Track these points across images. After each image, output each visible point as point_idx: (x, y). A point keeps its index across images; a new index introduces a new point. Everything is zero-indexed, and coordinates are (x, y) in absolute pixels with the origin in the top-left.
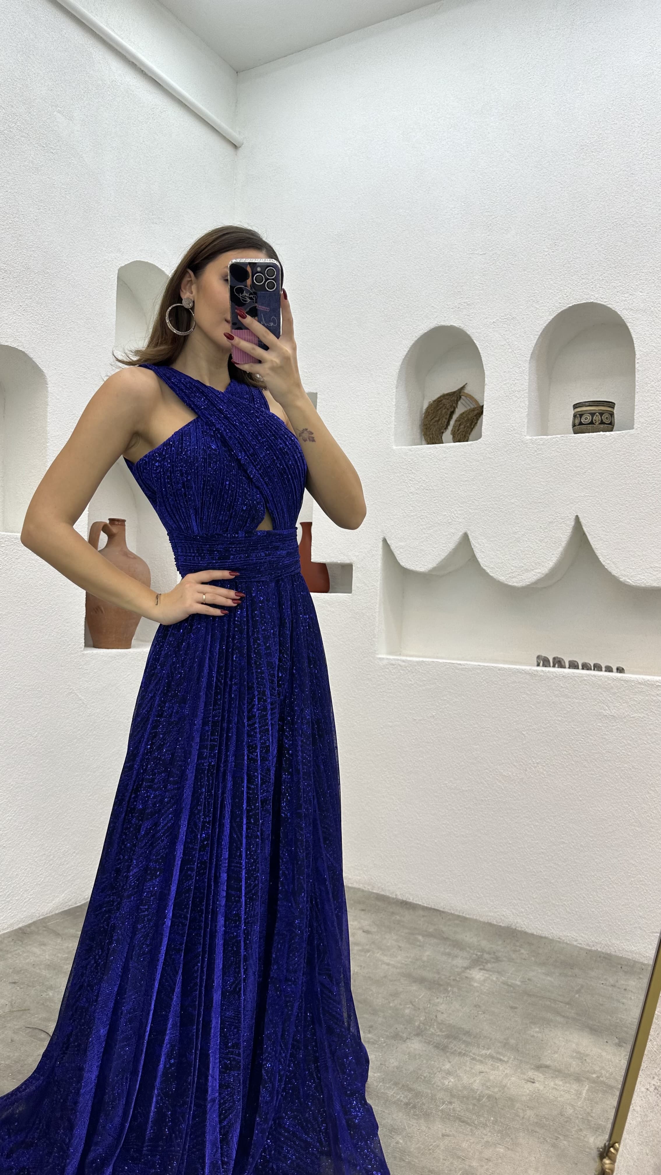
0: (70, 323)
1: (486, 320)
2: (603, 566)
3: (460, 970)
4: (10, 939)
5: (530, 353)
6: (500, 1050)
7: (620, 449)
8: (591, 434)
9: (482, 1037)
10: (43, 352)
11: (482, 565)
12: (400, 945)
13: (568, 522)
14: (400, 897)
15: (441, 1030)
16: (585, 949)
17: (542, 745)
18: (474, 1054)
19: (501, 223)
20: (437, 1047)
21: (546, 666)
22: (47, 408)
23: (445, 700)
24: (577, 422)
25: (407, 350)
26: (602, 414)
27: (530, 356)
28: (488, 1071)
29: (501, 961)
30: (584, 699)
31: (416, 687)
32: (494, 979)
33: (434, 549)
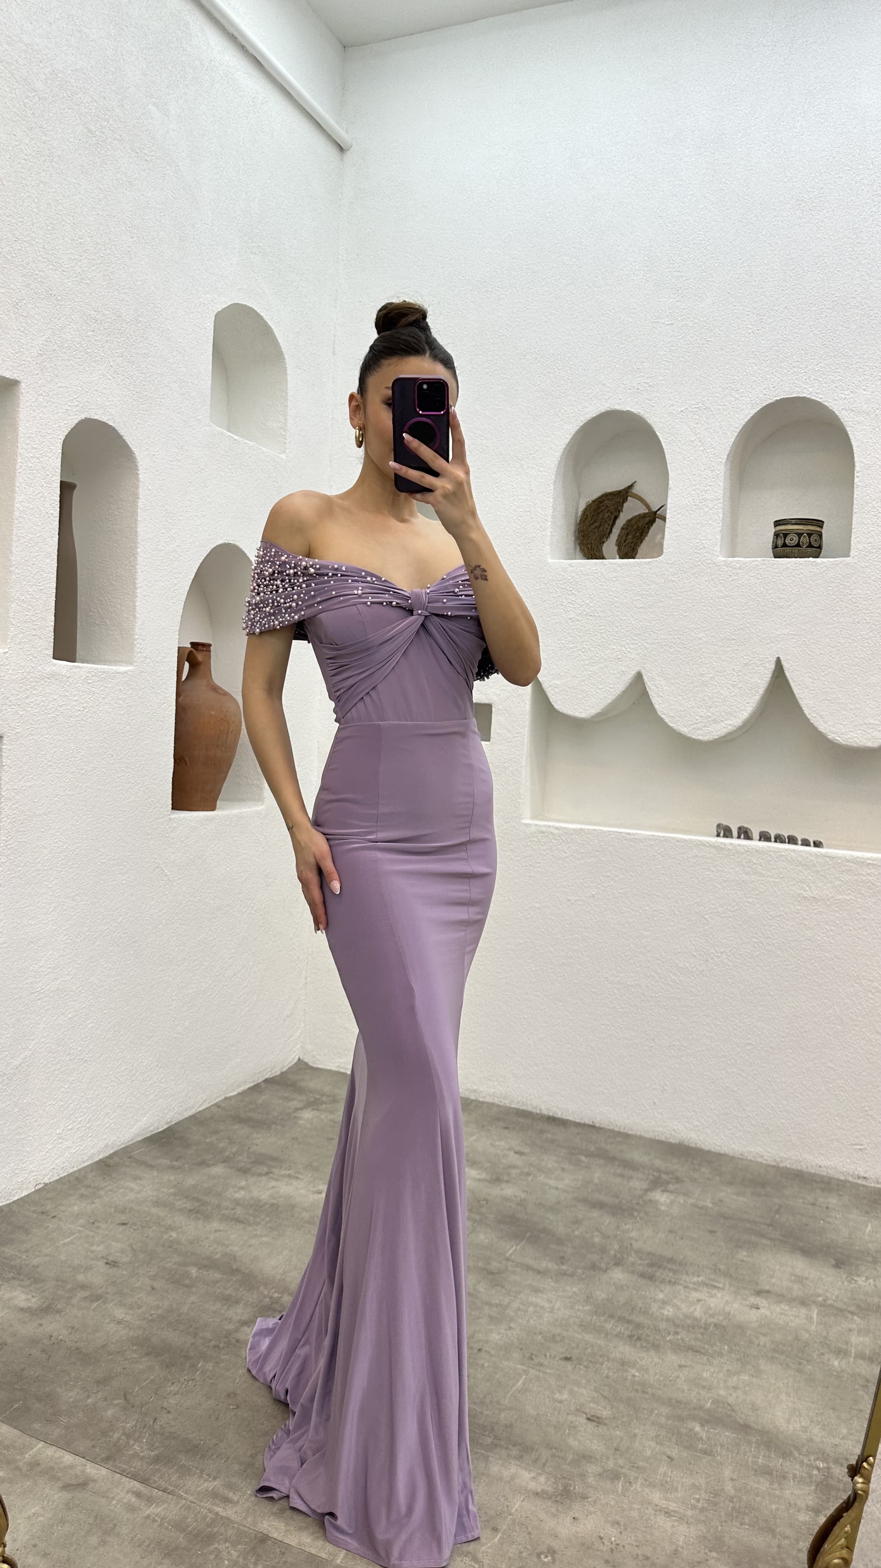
1: (671, 408)
2: (808, 720)
3: (640, 1193)
4: (94, 1173)
5: (726, 454)
6: (712, 1276)
7: (832, 580)
8: (797, 559)
9: (688, 1264)
11: (660, 714)
12: (563, 1166)
13: (767, 665)
15: (641, 1258)
17: (728, 931)
18: (685, 1282)
19: (693, 288)
20: (642, 1275)
21: (729, 838)
22: (137, 502)
23: (609, 876)
24: (780, 542)
25: (570, 437)
26: (810, 535)
27: (726, 457)
28: (707, 1299)
29: (683, 1181)
30: (781, 878)
31: (571, 860)
32: (682, 1201)
33: (598, 691)
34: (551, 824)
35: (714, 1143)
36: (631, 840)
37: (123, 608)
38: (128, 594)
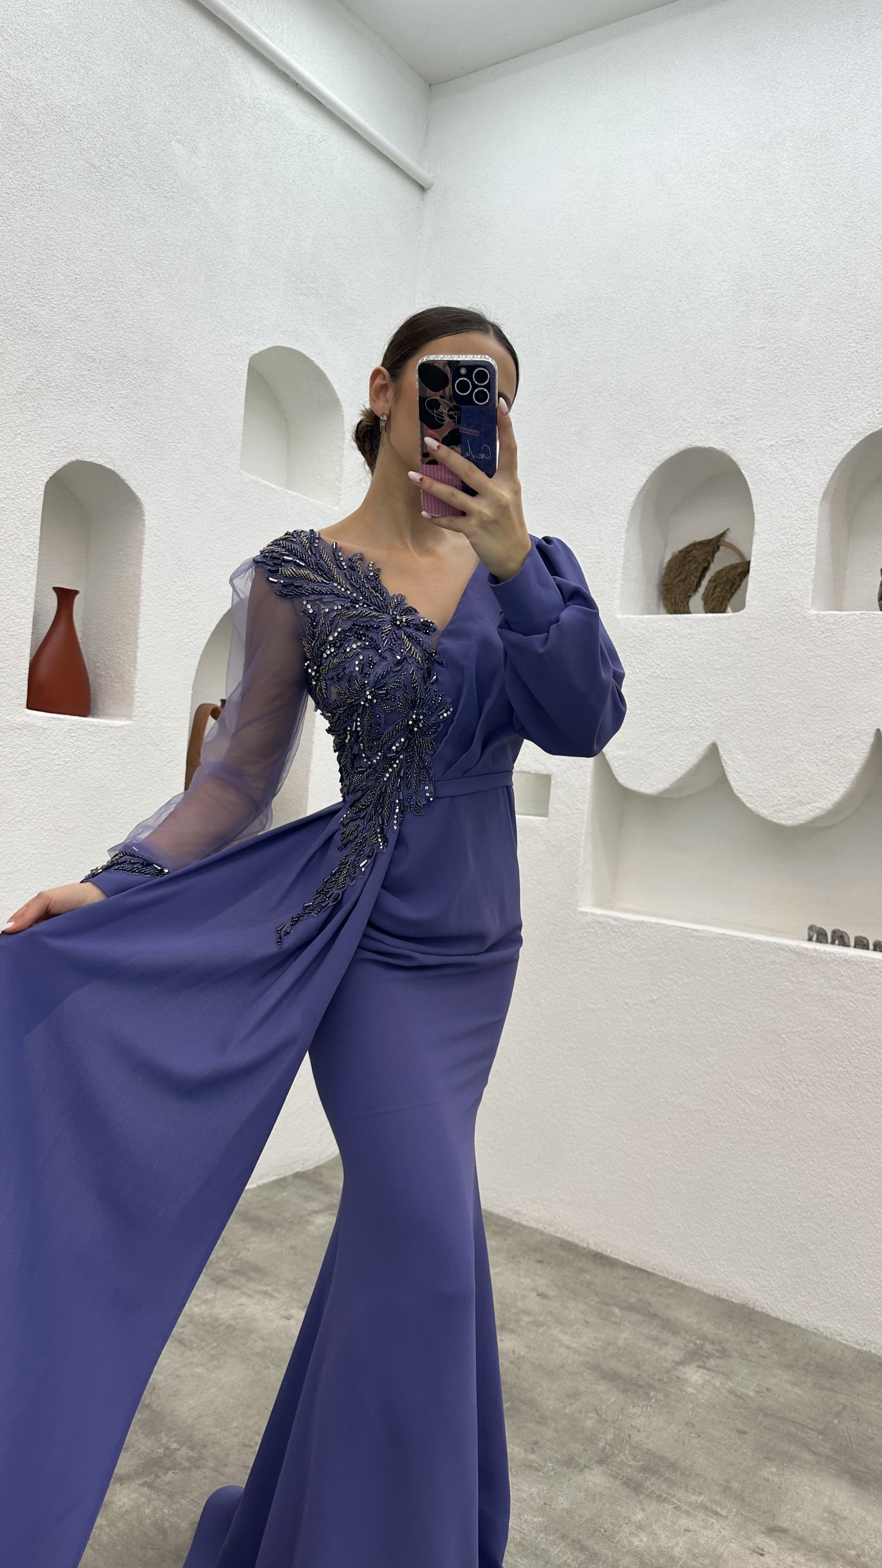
0: (180, 431)
1: (760, 442)
3: (669, 1365)
5: (823, 492)
6: (718, 1498)
9: (693, 1476)
10: (140, 472)
11: (735, 791)
12: (587, 1319)
13: (864, 737)
14: (593, 1247)
15: (634, 1458)
16: (853, 1348)
17: (809, 1055)
18: (679, 1500)
19: (788, 305)
20: (627, 1483)
21: (821, 942)
22: (142, 548)
23: (672, 979)
25: (643, 477)
27: (821, 495)
28: (698, 1529)
29: (730, 1356)
31: (631, 957)
32: (718, 1384)
33: (667, 764)
34: (610, 914)
35: (784, 1310)
36: (698, 938)
37: (124, 659)
38: (131, 644)
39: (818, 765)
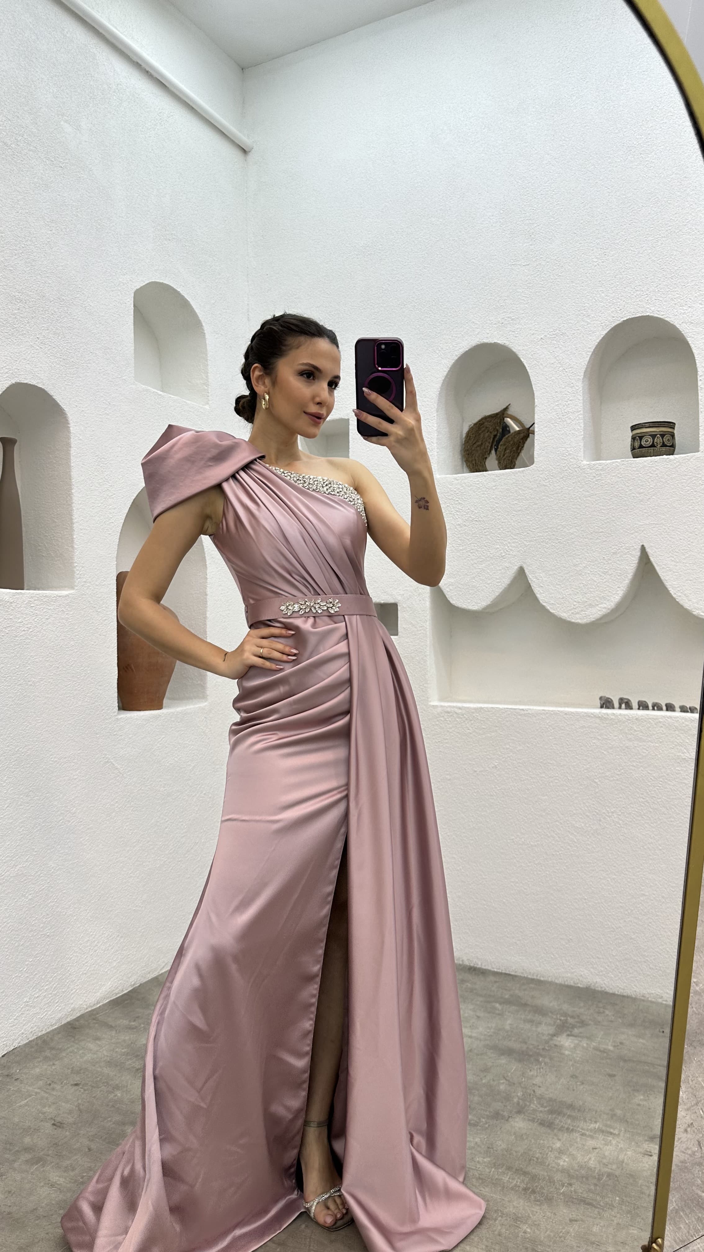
1: (533, 338)
2: (674, 599)
3: (547, 1038)
4: (60, 1036)
5: (584, 371)
6: (609, 1123)
7: (685, 473)
8: (653, 457)
9: (587, 1110)
10: (63, 388)
11: (541, 602)
12: (478, 1015)
13: (634, 552)
15: (542, 1106)
17: (617, 793)
18: (583, 1129)
19: (544, 232)
20: (542, 1123)
21: (611, 709)
22: (70, 450)
23: (507, 749)
24: (637, 444)
25: (447, 370)
26: (663, 436)
27: (583, 374)
28: (601, 1147)
29: (587, 1025)
30: (661, 742)
31: (474, 735)
32: (585, 1045)
33: (487, 586)
34: (455, 704)
35: (618, 986)
36: (525, 715)
37: (64, 541)
38: (67, 529)
39: (601, 576)
